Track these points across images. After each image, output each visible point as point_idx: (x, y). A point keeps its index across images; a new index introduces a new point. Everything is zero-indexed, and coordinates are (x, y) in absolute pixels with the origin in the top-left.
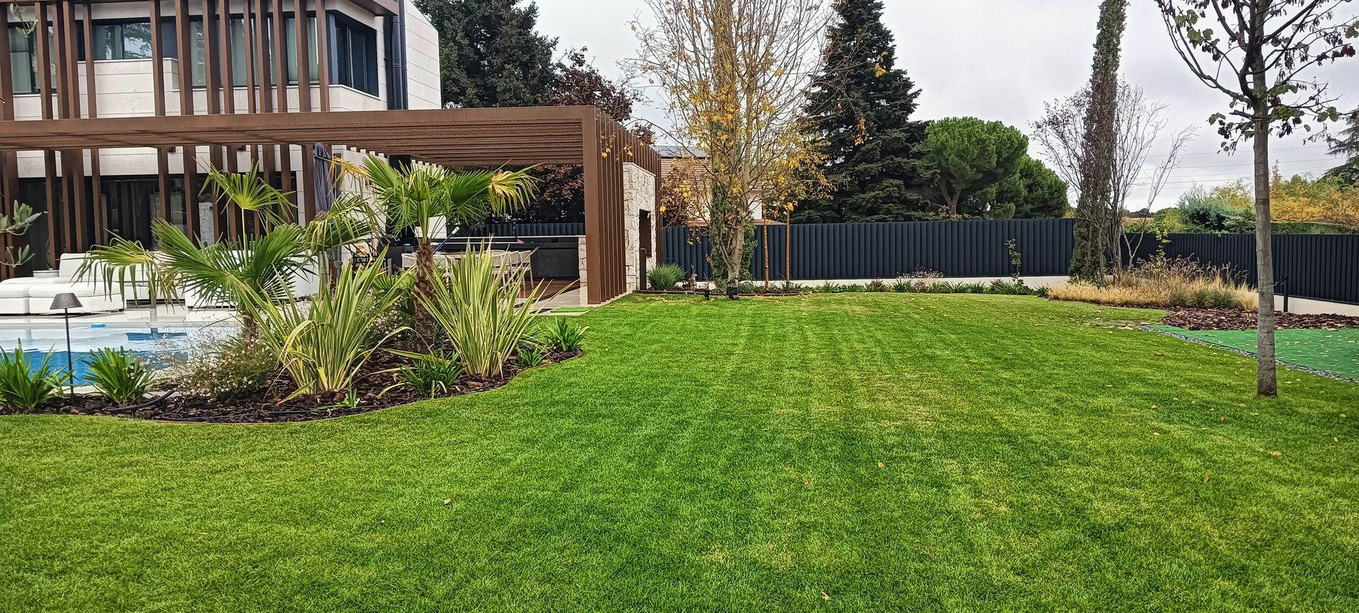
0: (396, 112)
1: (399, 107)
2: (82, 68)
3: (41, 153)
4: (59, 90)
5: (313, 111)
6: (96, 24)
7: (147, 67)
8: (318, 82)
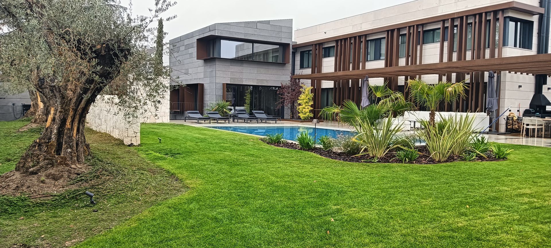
0: (541, 55)
1: (542, 53)
2: (419, 47)
3: (404, 77)
4: (411, 56)
5: (495, 58)
6: (425, 32)
7: (438, 45)
8: (497, 46)
